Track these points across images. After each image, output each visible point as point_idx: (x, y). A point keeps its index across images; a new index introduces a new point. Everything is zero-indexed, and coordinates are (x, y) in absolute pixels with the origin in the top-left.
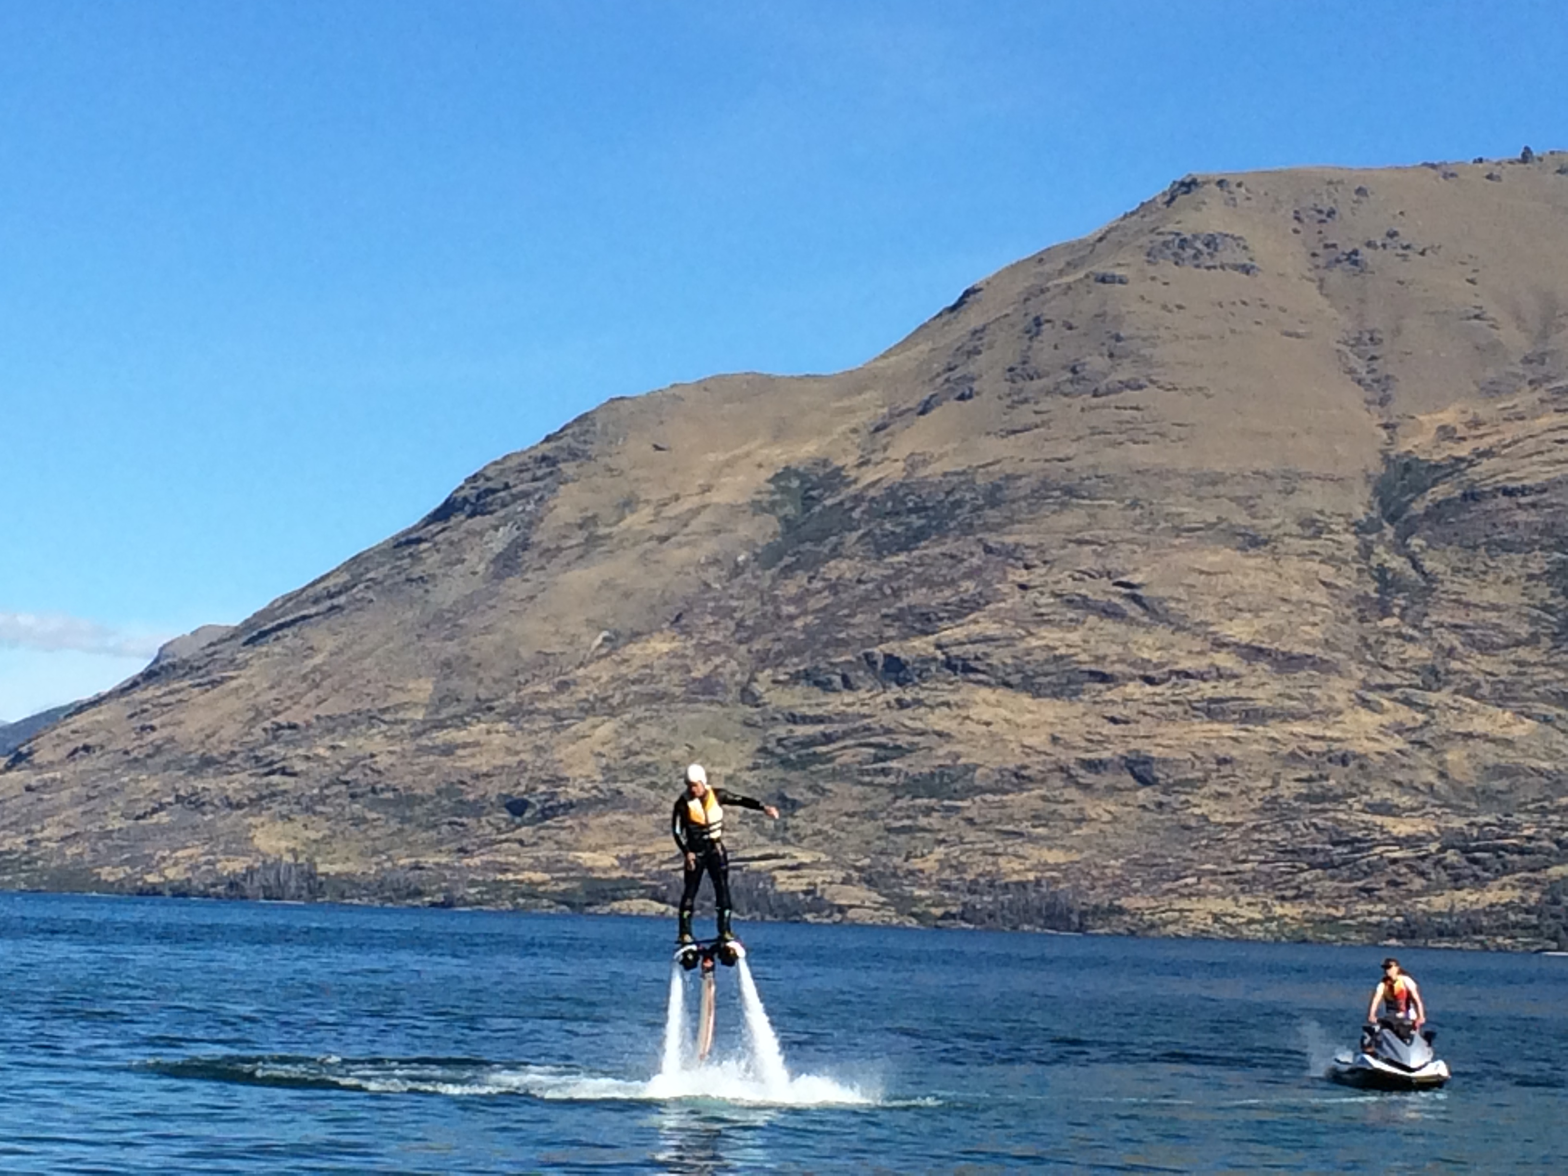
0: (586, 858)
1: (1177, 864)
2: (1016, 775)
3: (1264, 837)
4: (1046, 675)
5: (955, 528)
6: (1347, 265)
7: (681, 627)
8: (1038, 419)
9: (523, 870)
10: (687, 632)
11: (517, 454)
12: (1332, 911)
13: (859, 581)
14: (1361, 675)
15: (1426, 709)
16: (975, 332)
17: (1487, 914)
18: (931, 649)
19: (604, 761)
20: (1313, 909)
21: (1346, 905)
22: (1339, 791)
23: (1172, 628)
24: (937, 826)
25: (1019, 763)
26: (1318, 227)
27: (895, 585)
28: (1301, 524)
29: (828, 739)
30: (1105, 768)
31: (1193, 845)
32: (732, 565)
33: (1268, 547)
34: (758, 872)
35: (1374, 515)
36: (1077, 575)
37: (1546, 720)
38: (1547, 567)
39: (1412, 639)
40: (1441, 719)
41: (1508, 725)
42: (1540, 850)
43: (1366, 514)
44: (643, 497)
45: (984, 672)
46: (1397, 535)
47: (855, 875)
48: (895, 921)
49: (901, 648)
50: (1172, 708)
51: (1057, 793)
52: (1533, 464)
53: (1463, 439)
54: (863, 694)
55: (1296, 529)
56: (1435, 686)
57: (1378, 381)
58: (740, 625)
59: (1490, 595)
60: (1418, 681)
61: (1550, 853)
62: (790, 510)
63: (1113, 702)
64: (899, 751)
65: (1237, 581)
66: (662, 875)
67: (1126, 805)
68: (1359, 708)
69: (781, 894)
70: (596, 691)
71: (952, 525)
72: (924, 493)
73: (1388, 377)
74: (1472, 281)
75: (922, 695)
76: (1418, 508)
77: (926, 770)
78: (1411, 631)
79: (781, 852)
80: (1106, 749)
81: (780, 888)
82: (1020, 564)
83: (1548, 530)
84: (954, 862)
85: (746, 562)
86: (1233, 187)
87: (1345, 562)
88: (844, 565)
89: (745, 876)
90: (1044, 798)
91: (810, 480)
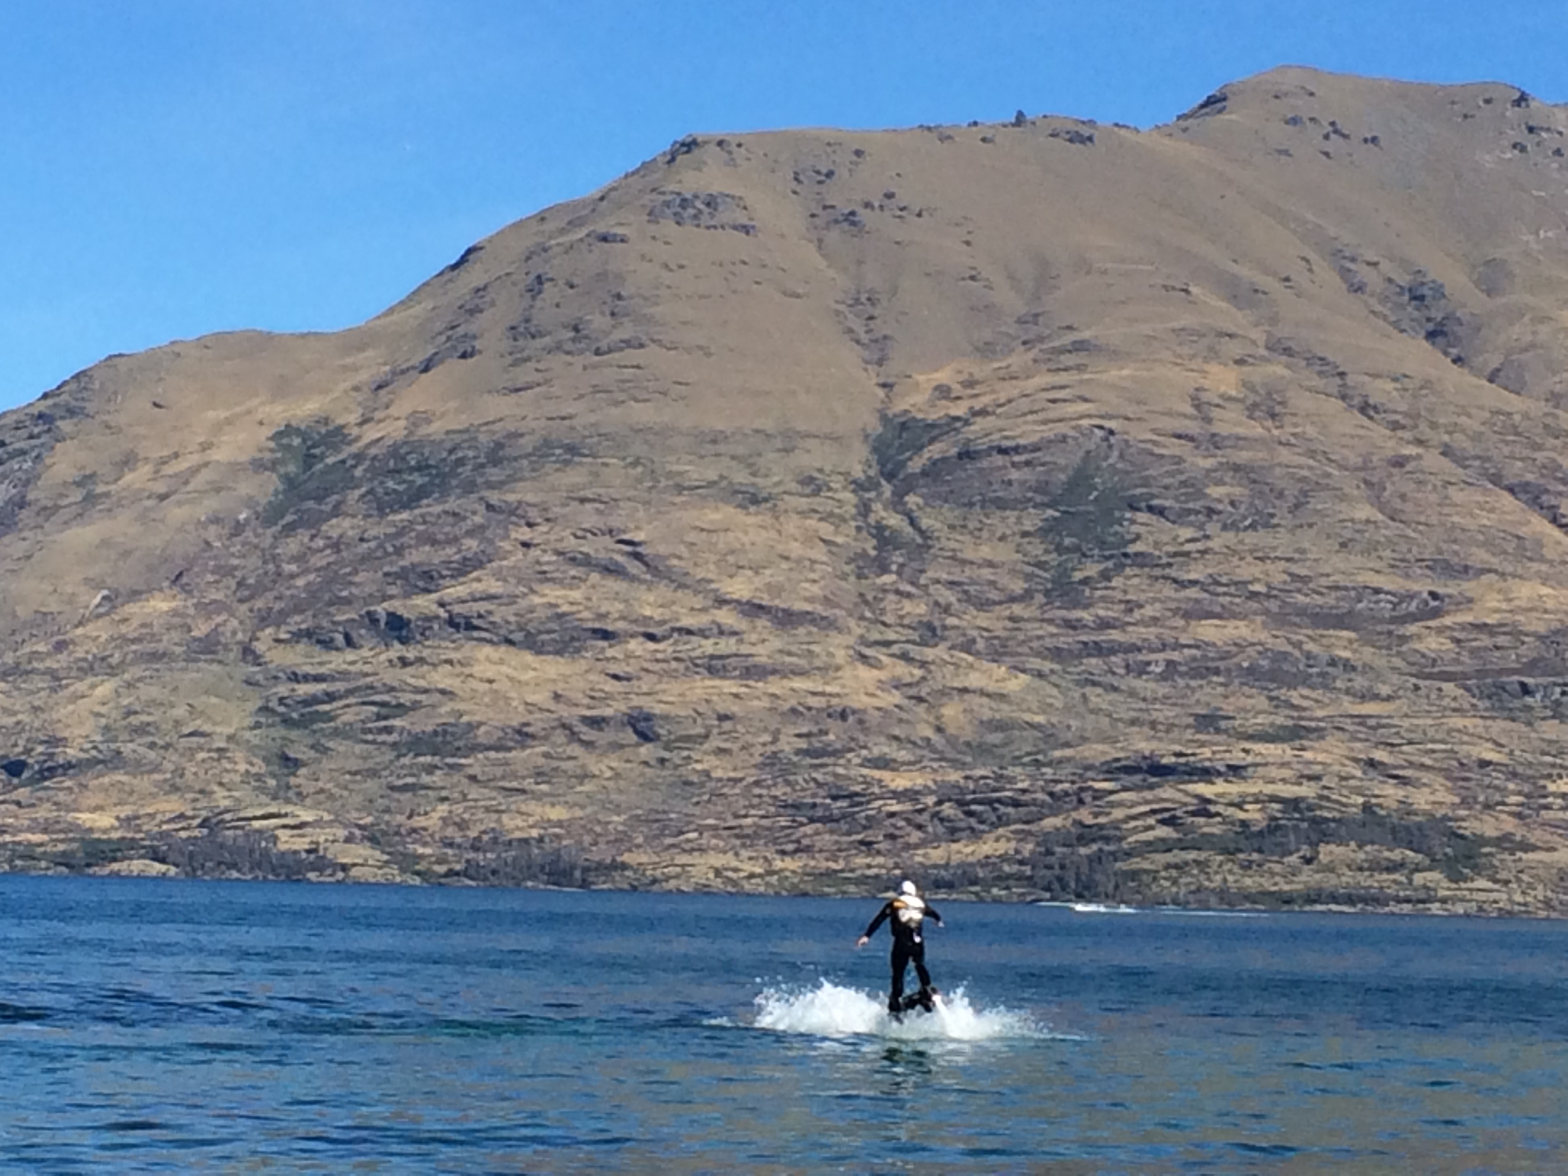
0: (85, 818)
1: (679, 820)
2: (519, 732)
3: (764, 792)
4: (549, 632)
5: (457, 487)
6: (846, 226)
7: (183, 587)
8: (538, 377)
9: (21, 831)
10: (187, 590)
11: (13, 412)
12: (833, 866)
13: (362, 540)
14: (859, 631)
15: (923, 664)
16: (478, 290)
17: (983, 866)
18: (434, 607)
19: (103, 721)
20: (812, 863)
21: (845, 858)
22: (838, 746)
23: (674, 585)
24: (440, 784)
25: (524, 720)
26: (817, 188)
27: (397, 543)
28: (798, 482)
29: (331, 697)
30: (608, 723)
31: (695, 800)
32: (233, 524)
33: (769, 505)
34: (260, 832)
35: (872, 473)
36: (580, 533)
37: (1040, 675)
38: (1040, 524)
39: (909, 596)
40: (939, 676)
41: (1003, 680)
42: (1034, 803)
43: (864, 472)
44: (142, 455)
45: (486, 630)
46: (894, 493)
47: (357, 832)
48: (398, 879)
49: (405, 606)
50: (674, 664)
51: (560, 750)
52: (1026, 423)
53: (958, 398)
54: (365, 653)
55: (794, 487)
56: (931, 642)
57: (876, 341)
58: (240, 584)
59: (985, 552)
60: (915, 636)
61: (1043, 805)
62: (292, 468)
63: (614, 658)
64: (401, 709)
65: (738, 539)
66: (163, 835)
67: (628, 761)
68: (859, 665)
69: (283, 854)
70: (95, 650)
71: (454, 482)
72: (426, 452)
73: (885, 337)
74: (968, 243)
75: (426, 653)
76: (916, 465)
77: (429, 729)
78: (909, 588)
79: (283, 811)
80: (609, 706)
81: (282, 847)
82: (523, 522)
83: (1041, 488)
84: (457, 820)
85: (247, 520)
86: (733, 148)
87: (845, 520)
88: (347, 523)
89: (247, 835)
90: (546, 755)
91: (311, 438)
